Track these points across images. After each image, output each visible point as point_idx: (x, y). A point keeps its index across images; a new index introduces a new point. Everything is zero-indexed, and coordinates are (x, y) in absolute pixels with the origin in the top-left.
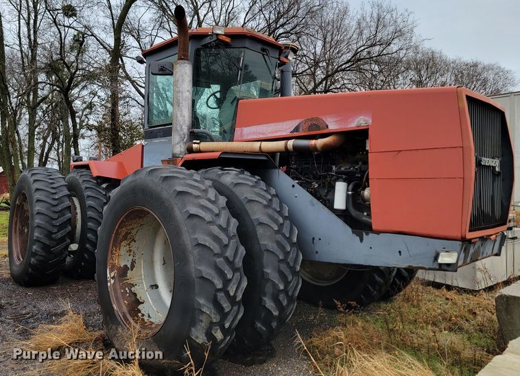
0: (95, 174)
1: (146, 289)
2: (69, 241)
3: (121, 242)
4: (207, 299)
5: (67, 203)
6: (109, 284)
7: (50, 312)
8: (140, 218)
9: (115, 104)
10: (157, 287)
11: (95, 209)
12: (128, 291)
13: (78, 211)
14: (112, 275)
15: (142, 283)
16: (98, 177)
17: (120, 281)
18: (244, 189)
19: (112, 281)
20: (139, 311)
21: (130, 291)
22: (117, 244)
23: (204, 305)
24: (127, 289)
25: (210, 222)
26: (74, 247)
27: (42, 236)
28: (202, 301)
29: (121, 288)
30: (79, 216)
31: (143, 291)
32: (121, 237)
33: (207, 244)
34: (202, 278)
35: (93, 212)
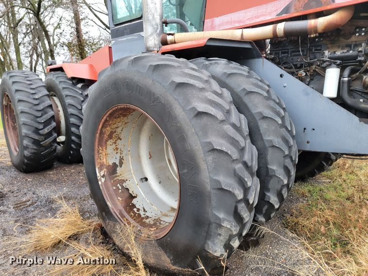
0: (70, 75)
1: (137, 183)
2: (55, 135)
3: (107, 141)
4: (227, 212)
5: (48, 102)
6: (100, 183)
7: (48, 198)
8: (125, 116)
9: (78, 24)
10: (146, 179)
11: (75, 106)
12: (120, 188)
13: (60, 108)
14: (102, 173)
15: (132, 177)
16: (73, 79)
17: (111, 179)
18: (240, 80)
19: (103, 180)
20: (134, 206)
21: (123, 187)
22: (102, 143)
23: (224, 219)
24: (118, 185)
25: (222, 121)
26: (62, 138)
27: (30, 132)
28: (221, 215)
29: (113, 185)
30: (61, 113)
31: (134, 186)
32: (106, 137)
33: (224, 149)
34: (222, 189)
35: (73, 109)
